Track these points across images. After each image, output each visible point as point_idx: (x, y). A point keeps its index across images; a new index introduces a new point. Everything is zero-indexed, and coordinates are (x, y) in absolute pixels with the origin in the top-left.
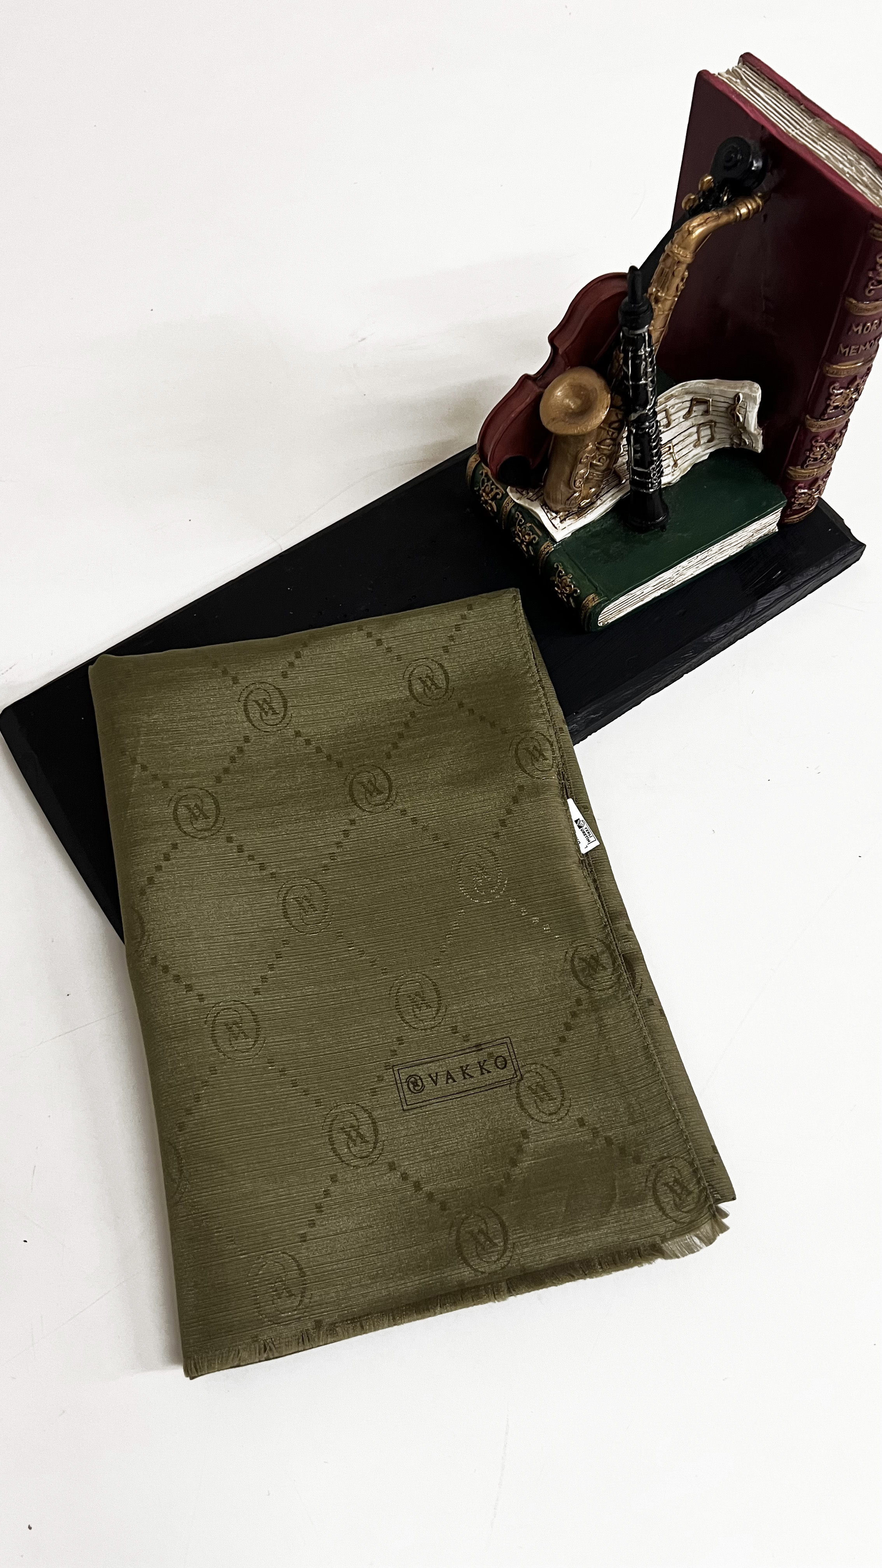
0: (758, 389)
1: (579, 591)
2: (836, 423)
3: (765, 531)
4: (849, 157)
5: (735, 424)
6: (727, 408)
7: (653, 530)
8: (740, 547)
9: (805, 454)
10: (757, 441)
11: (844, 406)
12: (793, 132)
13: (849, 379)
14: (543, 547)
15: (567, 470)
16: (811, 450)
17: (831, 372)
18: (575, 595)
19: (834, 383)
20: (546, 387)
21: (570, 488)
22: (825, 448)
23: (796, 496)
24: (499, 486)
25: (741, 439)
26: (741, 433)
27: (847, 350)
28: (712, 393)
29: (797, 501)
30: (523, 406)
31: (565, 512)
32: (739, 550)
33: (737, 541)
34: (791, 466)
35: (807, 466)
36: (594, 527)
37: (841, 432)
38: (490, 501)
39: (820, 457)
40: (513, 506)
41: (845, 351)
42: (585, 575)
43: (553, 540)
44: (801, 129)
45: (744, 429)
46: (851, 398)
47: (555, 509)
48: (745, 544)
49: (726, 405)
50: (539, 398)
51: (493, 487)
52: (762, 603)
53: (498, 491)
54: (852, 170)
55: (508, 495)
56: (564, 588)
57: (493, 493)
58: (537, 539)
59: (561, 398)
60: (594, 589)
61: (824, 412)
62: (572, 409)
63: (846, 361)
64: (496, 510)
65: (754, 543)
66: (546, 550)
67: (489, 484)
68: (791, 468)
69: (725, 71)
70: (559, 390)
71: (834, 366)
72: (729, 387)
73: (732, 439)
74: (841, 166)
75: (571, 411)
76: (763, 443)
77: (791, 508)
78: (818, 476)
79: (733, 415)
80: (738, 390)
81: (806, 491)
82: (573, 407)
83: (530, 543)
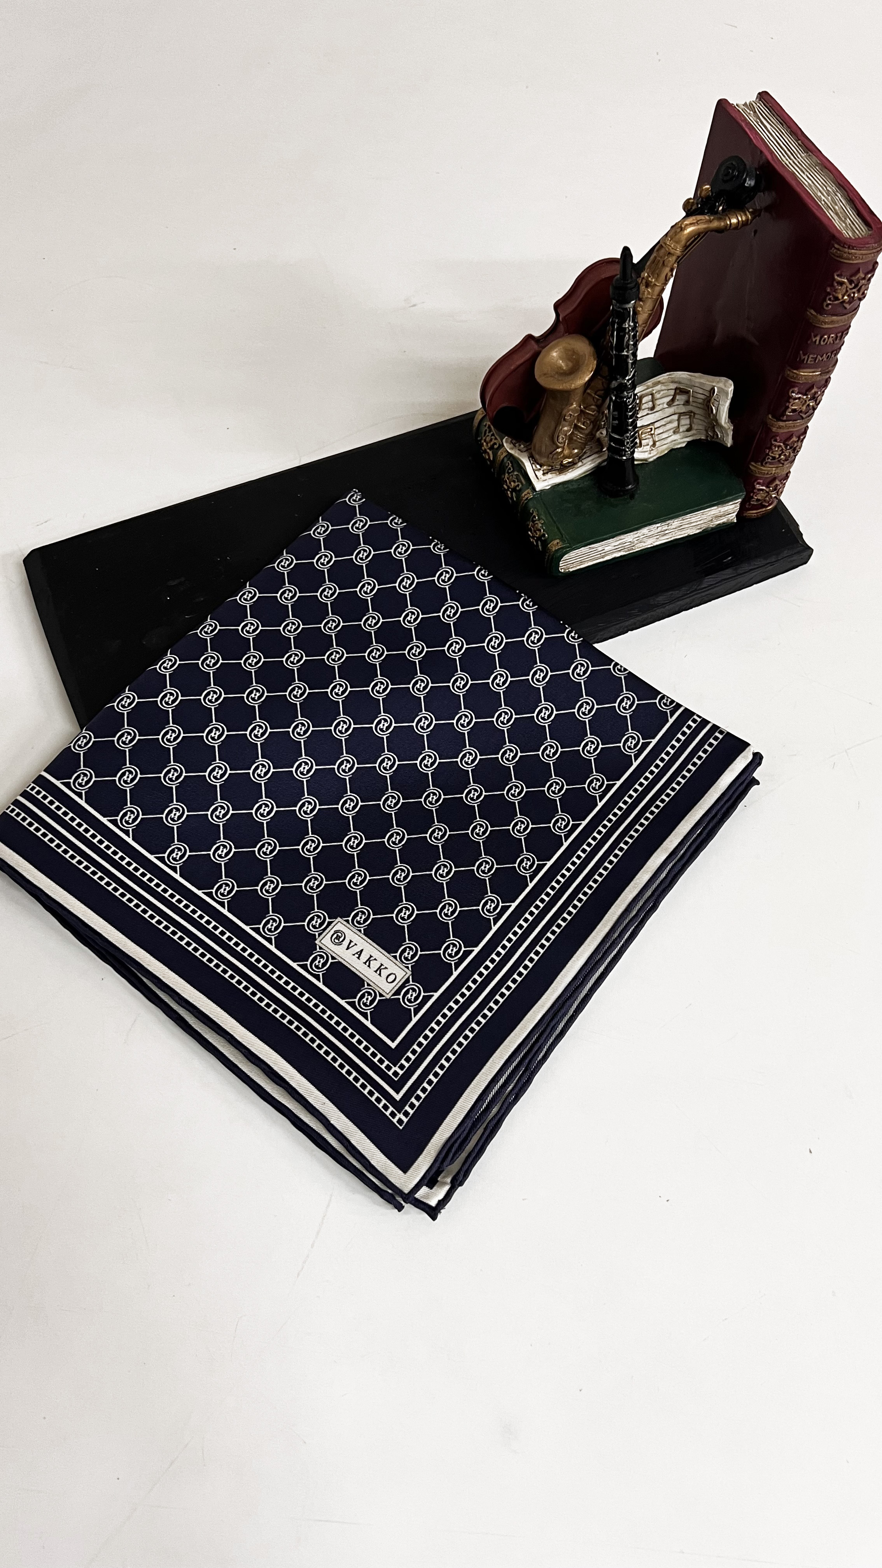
0: (731, 385)
1: (546, 535)
2: (794, 426)
3: (724, 520)
4: (828, 188)
5: (710, 417)
6: (704, 400)
7: (621, 496)
8: (698, 529)
9: (765, 452)
10: (728, 435)
11: (801, 412)
12: (785, 160)
13: (807, 386)
14: (523, 494)
15: (553, 424)
16: (770, 448)
17: (791, 374)
18: (543, 538)
19: (794, 387)
20: (544, 347)
21: (554, 443)
22: (782, 449)
23: (755, 491)
24: (497, 437)
25: (714, 432)
26: (714, 425)
27: (806, 357)
28: (693, 384)
29: (756, 496)
30: (522, 361)
31: (549, 466)
32: (698, 531)
33: (697, 522)
34: (752, 461)
35: (766, 463)
36: (573, 485)
37: (799, 438)
38: (488, 450)
39: (777, 456)
40: (506, 456)
41: (804, 359)
42: (555, 523)
43: (534, 489)
44: (794, 160)
45: (716, 421)
46: (809, 405)
47: (540, 462)
48: (704, 526)
49: (702, 397)
50: (536, 355)
51: (492, 437)
52: (709, 580)
53: (496, 441)
54: (827, 199)
55: (503, 446)
56: (535, 531)
57: (492, 443)
58: (520, 486)
59: (555, 359)
60: (560, 535)
61: (783, 414)
62: (563, 369)
63: (804, 368)
64: (492, 459)
65: (712, 529)
66: (526, 497)
67: (490, 434)
68: (753, 463)
69: (743, 103)
70: (555, 350)
71: (795, 371)
72: (708, 381)
73: (707, 431)
74: (819, 194)
75: (562, 371)
76: (733, 439)
77: (750, 502)
78: (776, 475)
79: (708, 408)
80: (714, 384)
81: (764, 488)
82: (565, 368)
83: (514, 490)
